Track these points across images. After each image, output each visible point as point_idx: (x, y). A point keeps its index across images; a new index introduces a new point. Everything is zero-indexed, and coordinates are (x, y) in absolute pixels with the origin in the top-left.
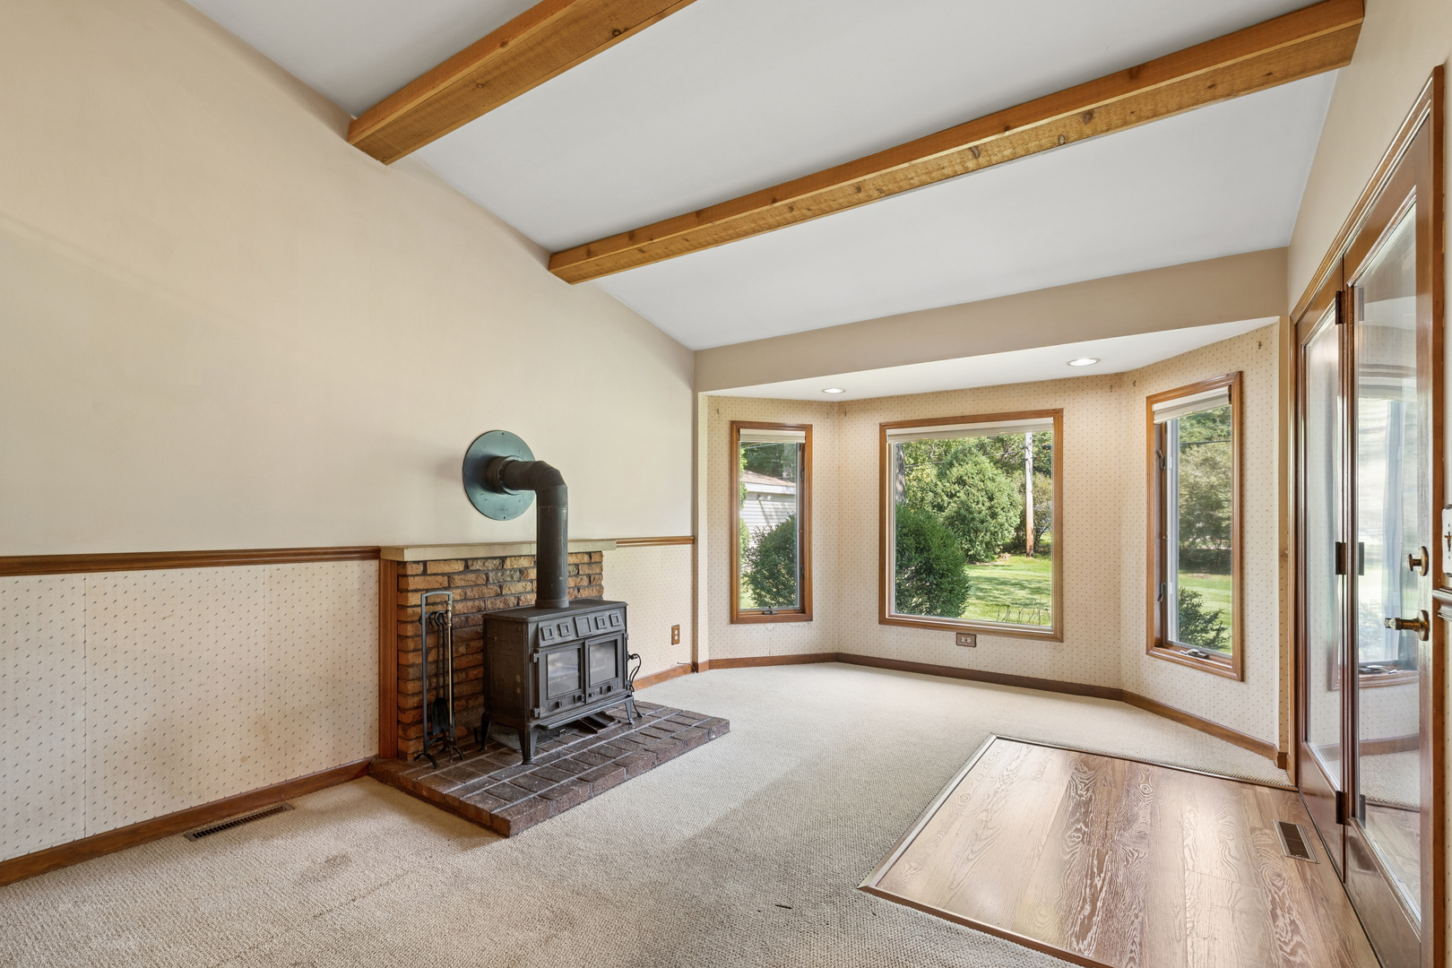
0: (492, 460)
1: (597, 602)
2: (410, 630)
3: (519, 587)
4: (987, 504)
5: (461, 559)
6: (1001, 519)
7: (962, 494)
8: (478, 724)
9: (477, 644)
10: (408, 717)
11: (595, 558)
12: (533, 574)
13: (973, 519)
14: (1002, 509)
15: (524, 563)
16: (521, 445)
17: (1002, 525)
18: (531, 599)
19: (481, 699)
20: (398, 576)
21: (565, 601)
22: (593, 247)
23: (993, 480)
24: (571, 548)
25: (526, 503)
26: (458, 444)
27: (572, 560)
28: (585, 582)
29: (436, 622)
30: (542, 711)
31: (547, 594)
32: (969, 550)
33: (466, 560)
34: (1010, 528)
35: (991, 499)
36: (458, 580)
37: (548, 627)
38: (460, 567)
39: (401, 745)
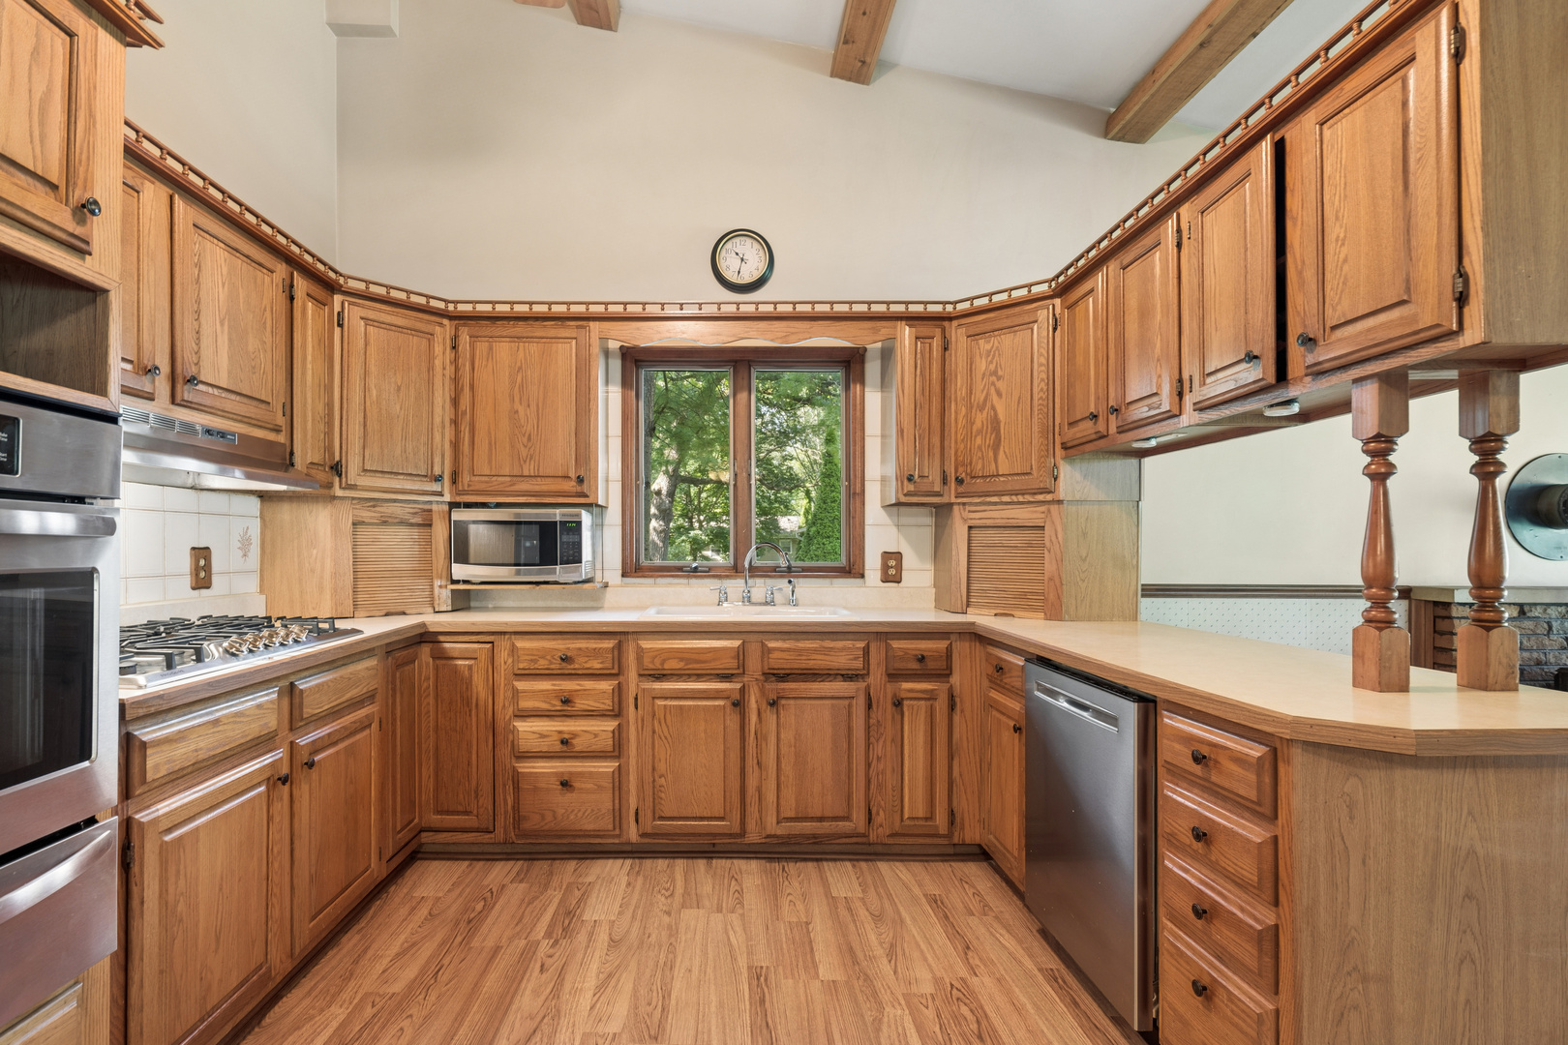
0: (1544, 489)
5: (1514, 604)
20: (1435, 617)
33: (1521, 605)
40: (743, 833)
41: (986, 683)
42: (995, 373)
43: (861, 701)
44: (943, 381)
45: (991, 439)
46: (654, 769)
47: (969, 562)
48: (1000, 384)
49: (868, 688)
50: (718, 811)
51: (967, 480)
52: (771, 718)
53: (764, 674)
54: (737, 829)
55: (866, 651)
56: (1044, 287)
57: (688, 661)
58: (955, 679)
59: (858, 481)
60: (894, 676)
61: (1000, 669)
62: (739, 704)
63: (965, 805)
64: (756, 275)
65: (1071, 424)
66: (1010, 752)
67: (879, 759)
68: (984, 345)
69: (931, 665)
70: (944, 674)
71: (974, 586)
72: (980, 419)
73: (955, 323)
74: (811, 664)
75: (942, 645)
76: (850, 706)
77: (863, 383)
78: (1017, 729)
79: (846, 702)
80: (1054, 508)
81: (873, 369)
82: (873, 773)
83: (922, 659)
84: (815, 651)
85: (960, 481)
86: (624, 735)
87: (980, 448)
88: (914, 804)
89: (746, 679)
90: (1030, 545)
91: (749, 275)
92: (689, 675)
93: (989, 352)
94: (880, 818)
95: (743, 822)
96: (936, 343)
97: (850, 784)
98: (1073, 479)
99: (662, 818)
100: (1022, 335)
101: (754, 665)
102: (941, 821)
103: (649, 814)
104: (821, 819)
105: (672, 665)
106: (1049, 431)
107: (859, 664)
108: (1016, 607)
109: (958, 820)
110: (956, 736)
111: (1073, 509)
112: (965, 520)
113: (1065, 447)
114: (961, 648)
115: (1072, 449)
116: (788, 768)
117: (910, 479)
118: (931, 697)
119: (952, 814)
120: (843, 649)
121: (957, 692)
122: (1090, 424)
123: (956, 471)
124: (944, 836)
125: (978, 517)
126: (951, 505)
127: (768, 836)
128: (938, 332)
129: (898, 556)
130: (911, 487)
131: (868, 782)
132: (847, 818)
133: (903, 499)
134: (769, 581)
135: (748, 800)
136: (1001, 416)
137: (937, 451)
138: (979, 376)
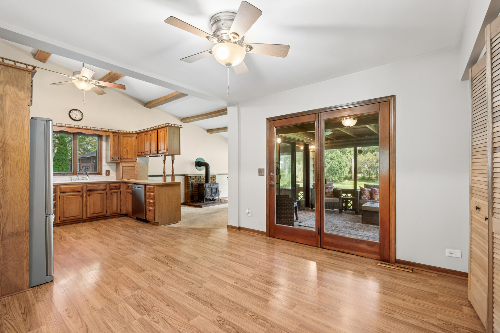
0: (199, 162)
1: (215, 183)
2: (189, 185)
3: (203, 181)
4: (339, 165)
6: (343, 170)
7: (331, 162)
8: (197, 199)
9: (197, 188)
10: (189, 197)
11: (215, 177)
12: (205, 179)
13: (334, 170)
14: (343, 167)
15: (204, 177)
16: (203, 160)
17: (343, 171)
18: (205, 182)
19: (198, 196)
20: (187, 178)
21: (209, 182)
22: (214, 130)
23: (341, 158)
24: (210, 175)
25: (204, 168)
26: (194, 160)
27: (211, 177)
28: (213, 180)
29: (192, 185)
30: (206, 196)
31: (207, 181)
32: (333, 179)
33: (196, 176)
34: (346, 173)
35: (340, 164)
36: (195, 179)
37: (207, 186)
38: (195, 177)
39: (188, 201)
40: (82, 218)
41: (126, 189)
42: (127, 143)
43: (105, 194)
44: (118, 143)
45: (126, 153)
46: (64, 209)
47: (123, 172)
48: (128, 145)
49: (106, 192)
50: (78, 214)
51: (122, 159)
52: (88, 198)
53: (87, 191)
54: (81, 217)
55: (106, 186)
56: (135, 132)
57: (71, 189)
58: (121, 189)
59: (101, 158)
60: (111, 189)
61: (128, 186)
62: (82, 196)
63: (123, 208)
64: (79, 119)
65: (138, 152)
66: (130, 197)
67: (108, 203)
68: (125, 139)
69: (117, 187)
70: (119, 189)
71: (123, 176)
72: (125, 150)
73: (120, 134)
74: (96, 188)
75: (119, 184)
76: (103, 195)
77: (102, 140)
78: (131, 194)
79: (102, 194)
80: (136, 164)
81: (104, 138)
82: (107, 205)
83: (116, 186)
84: (97, 186)
85: (121, 159)
86: (57, 204)
87: (125, 154)
88: (114, 209)
89: (83, 192)
90: (133, 169)
91: (77, 118)
92: (71, 192)
93: (126, 140)
94: (108, 212)
95: (82, 216)
96: (117, 137)
97: (103, 207)
98: (139, 160)
99: (65, 217)
100: (131, 138)
101: (85, 189)
102: (119, 211)
103: (63, 217)
104: (98, 213)
105: (68, 190)
106: (135, 153)
107: (105, 188)
108: (131, 178)
109: (121, 210)
110: (121, 198)
111: (139, 164)
112: (122, 165)
113: (138, 155)
114: (122, 185)
115: (139, 156)
116: (92, 206)
117: (112, 158)
118: (117, 192)
119: (120, 209)
120: (102, 185)
121: (121, 191)
122: (140, 153)
123: (120, 157)
124: (119, 213)
125: (124, 165)
126: (119, 163)
127: (88, 217)
128: (117, 135)
129: (109, 171)
130: (113, 160)
131: (106, 206)
132: (103, 212)
133: (111, 162)
134: (82, 176)
135: (83, 212)
136: (128, 150)
137: (117, 154)
138: (124, 143)
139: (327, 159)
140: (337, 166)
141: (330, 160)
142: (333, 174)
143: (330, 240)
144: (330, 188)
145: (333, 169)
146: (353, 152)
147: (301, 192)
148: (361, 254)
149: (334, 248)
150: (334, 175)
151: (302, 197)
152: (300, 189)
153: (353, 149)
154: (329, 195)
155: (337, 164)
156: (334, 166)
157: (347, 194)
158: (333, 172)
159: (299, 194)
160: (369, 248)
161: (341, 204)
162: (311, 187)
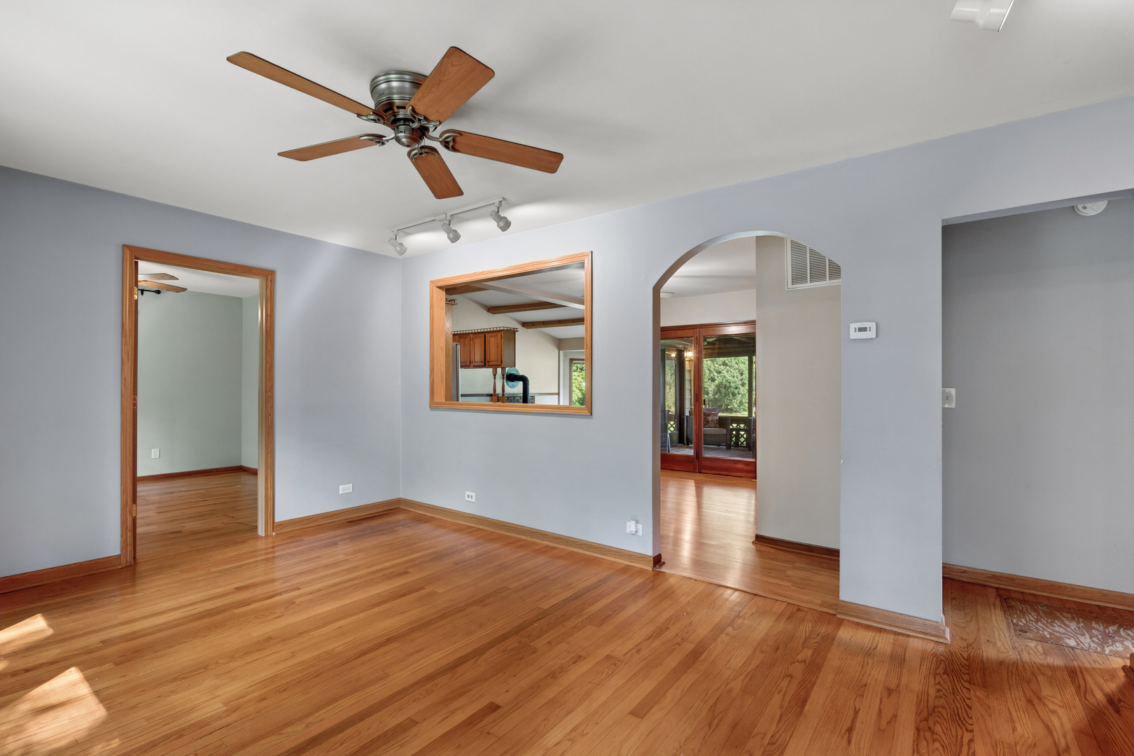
0: (511, 375)
11: (536, 396)
12: (521, 400)
16: (521, 371)
24: (530, 394)
25: (521, 385)
139: (717, 366)
140: (735, 378)
141: (722, 367)
142: (729, 394)
143: (708, 464)
144: (714, 414)
145: (728, 385)
146: (747, 363)
147: (672, 423)
148: (738, 474)
149: (712, 472)
150: (731, 398)
151: (672, 429)
152: (670, 417)
153: (747, 358)
154: (713, 425)
155: (735, 374)
156: (730, 378)
157: (738, 425)
158: (728, 390)
159: (669, 426)
160: (746, 468)
161: (729, 437)
162: (687, 414)
